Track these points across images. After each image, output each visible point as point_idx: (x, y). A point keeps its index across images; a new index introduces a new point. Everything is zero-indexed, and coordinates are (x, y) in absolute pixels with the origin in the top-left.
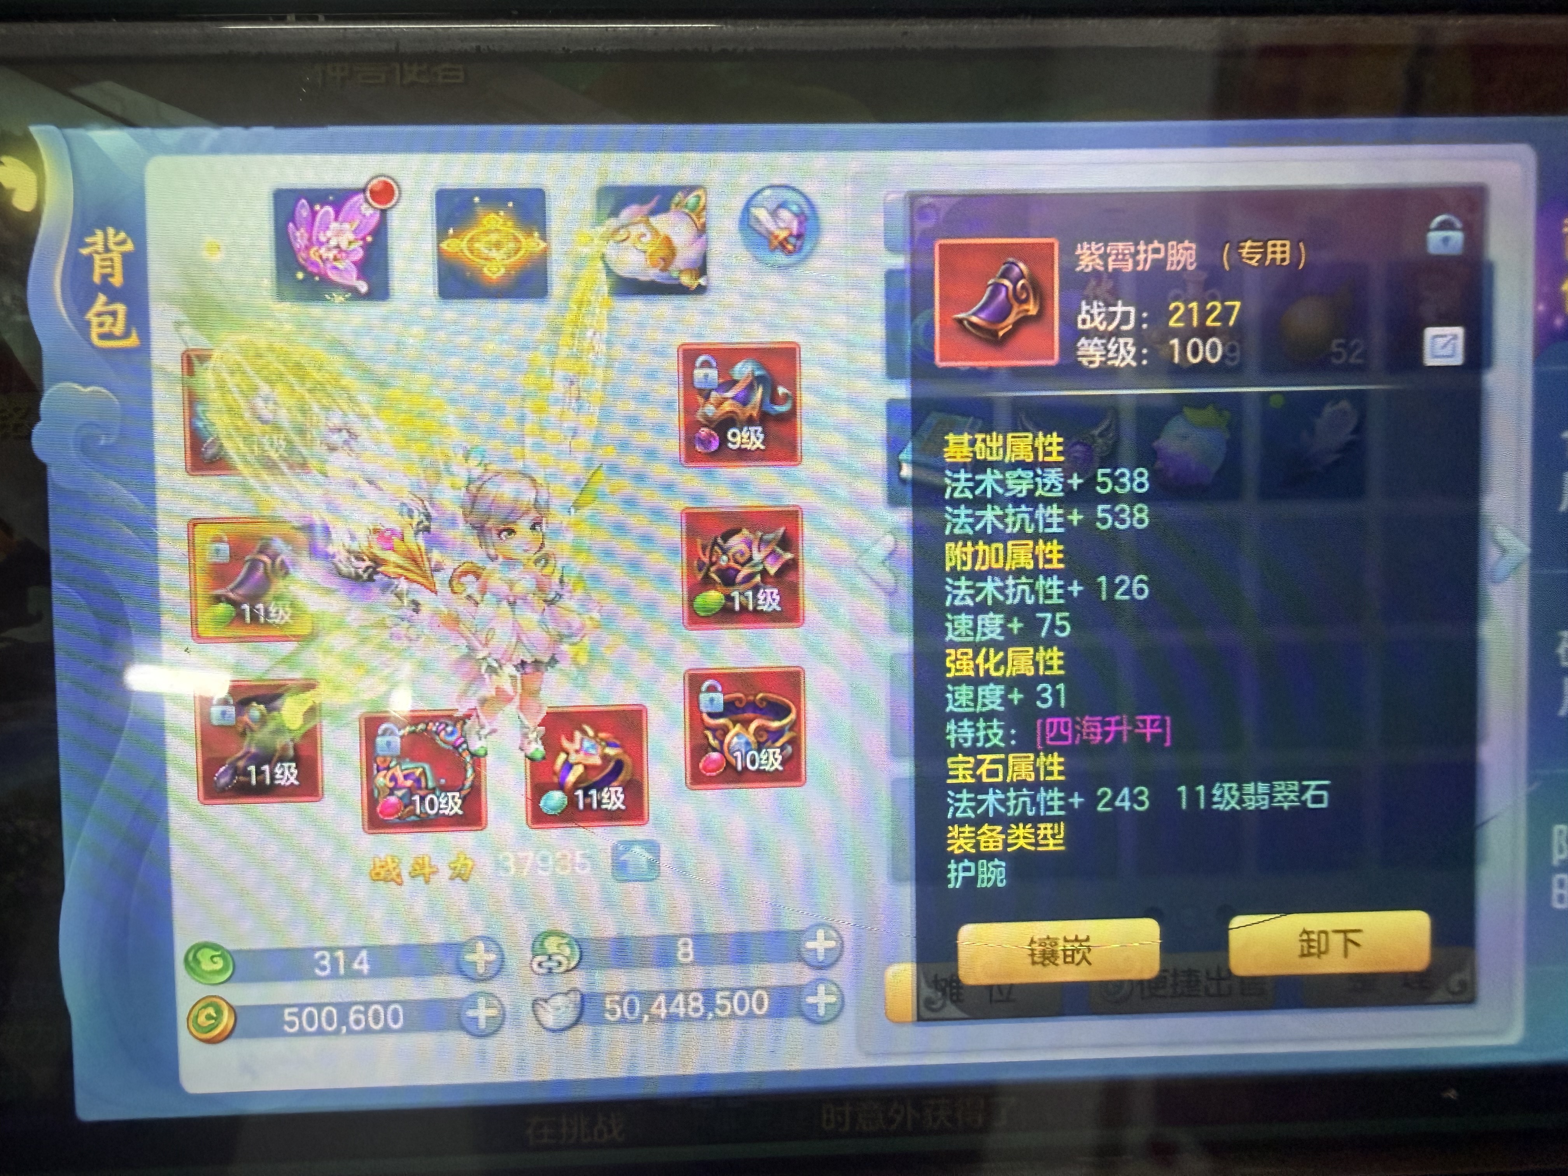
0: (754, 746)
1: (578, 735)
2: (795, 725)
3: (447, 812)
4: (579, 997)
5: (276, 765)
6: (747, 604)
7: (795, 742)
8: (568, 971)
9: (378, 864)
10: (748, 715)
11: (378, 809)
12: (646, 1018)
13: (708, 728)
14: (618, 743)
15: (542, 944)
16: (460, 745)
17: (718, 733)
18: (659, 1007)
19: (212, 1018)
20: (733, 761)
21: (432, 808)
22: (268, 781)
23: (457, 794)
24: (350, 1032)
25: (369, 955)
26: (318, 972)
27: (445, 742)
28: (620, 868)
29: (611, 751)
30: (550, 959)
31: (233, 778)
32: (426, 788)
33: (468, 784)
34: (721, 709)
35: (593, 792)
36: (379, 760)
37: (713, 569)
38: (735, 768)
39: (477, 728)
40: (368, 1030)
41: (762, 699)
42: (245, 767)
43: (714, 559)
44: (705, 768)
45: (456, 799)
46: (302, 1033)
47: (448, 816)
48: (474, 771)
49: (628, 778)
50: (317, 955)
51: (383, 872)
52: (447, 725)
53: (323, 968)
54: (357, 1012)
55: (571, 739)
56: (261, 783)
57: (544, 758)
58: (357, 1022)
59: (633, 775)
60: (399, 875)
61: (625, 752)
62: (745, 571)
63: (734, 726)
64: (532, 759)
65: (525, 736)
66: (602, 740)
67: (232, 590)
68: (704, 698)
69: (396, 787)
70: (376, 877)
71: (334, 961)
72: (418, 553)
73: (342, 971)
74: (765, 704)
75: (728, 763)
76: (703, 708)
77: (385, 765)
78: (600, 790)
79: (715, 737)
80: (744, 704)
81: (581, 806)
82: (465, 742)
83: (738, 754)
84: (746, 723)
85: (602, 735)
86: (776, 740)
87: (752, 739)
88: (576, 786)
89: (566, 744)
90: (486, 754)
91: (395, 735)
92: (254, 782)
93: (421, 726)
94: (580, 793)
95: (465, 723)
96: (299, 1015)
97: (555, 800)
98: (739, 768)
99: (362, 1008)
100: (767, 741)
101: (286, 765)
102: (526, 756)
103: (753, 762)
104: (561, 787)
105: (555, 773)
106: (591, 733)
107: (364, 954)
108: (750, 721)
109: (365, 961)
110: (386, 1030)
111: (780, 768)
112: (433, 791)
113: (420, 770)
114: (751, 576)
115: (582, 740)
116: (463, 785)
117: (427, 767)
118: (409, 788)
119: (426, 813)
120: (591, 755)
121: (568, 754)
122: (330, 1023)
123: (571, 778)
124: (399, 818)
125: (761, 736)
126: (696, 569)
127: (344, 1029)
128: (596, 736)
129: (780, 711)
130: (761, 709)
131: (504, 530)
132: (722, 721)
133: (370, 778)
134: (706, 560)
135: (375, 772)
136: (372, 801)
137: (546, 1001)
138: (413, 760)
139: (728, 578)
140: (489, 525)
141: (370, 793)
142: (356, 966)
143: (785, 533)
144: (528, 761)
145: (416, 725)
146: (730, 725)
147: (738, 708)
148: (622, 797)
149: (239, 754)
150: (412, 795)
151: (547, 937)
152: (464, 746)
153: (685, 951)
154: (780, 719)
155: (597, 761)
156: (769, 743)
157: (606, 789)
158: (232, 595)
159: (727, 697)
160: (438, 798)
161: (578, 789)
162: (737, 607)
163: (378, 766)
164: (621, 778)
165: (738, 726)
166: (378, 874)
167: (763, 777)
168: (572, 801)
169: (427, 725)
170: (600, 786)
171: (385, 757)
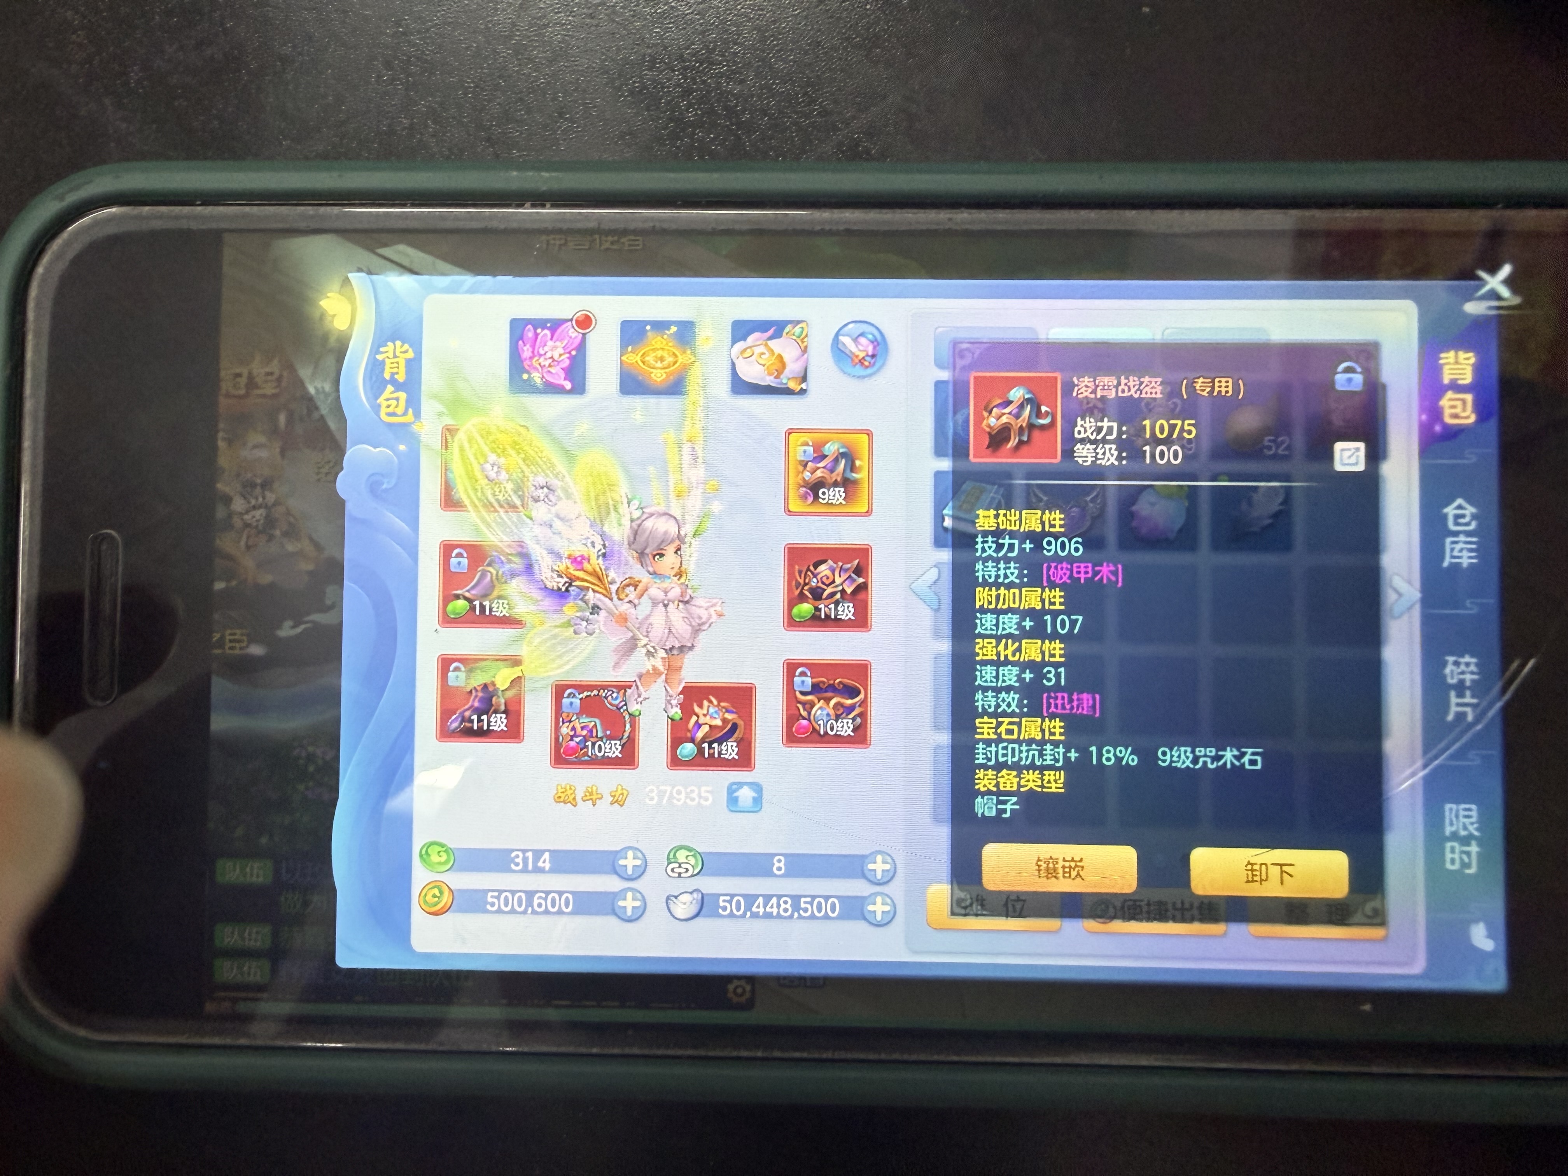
0: (833, 717)
1: (706, 703)
2: (864, 703)
3: (610, 755)
4: (700, 896)
5: (491, 716)
6: (831, 613)
7: (863, 715)
8: (692, 876)
9: (560, 791)
10: (829, 694)
11: (562, 751)
12: (749, 914)
13: (800, 702)
14: (734, 710)
15: (675, 854)
16: (622, 707)
17: (807, 706)
18: (758, 907)
19: (437, 897)
20: (817, 727)
21: (600, 751)
22: (485, 728)
23: (618, 742)
24: (534, 912)
25: (550, 856)
26: (513, 866)
27: (611, 704)
28: (732, 800)
29: (728, 716)
30: (680, 866)
31: (461, 723)
32: (597, 736)
33: (626, 735)
34: (809, 689)
35: (715, 745)
36: (564, 715)
37: (806, 588)
38: (819, 733)
39: (636, 696)
40: (547, 912)
41: (840, 682)
42: (470, 717)
43: (807, 581)
44: (797, 731)
45: (617, 746)
46: (499, 911)
47: (611, 758)
48: (631, 726)
49: (741, 736)
50: (513, 855)
51: (563, 795)
52: (613, 692)
53: (517, 864)
54: (540, 898)
55: (701, 706)
56: (480, 728)
57: (681, 719)
58: (540, 905)
59: (744, 734)
60: (574, 799)
61: (740, 717)
62: (829, 590)
63: (819, 702)
64: (672, 720)
65: (669, 702)
66: (723, 707)
67: (468, 591)
68: (797, 680)
69: (575, 736)
70: (558, 800)
71: (525, 860)
72: (598, 570)
73: (530, 867)
74: (841, 686)
75: (814, 728)
76: (796, 688)
77: (568, 719)
78: (720, 744)
79: (805, 709)
80: (826, 685)
81: (706, 756)
82: (626, 705)
83: (821, 722)
84: (828, 700)
85: (723, 704)
86: (850, 713)
87: (832, 712)
88: (703, 740)
89: (697, 709)
90: (640, 714)
91: (577, 698)
92: (475, 728)
93: (595, 692)
94: (706, 745)
95: (626, 691)
96: (498, 898)
97: (687, 750)
98: (822, 733)
99: (543, 895)
100: (842, 714)
101: (498, 716)
102: (668, 716)
103: (832, 729)
104: (692, 740)
105: (689, 731)
106: (715, 702)
107: (547, 855)
108: (831, 699)
109: (547, 861)
110: (560, 912)
111: (852, 734)
112: (601, 739)
113: (593, 723)
114: (833, 594)
115: (709, 707)
116: (623, 736)
117: (598, 721)
118: (584, 736)
119: (596, 754)
120: (715, 718)
121: (698, 717)
122: (520, 905)
123: (700, 735)
124: (576, 757)
125: (839, 710)
126: (795, 588)
127: (530, 910)
128: (719, 705)
129: (852, 692)
130: (839, 690)
131: (658, 554)
132: (809, 698)
133: (557, 728)
134: (802, 581)
135: (561, 724)
136: (557, 744)
137: (676, 897)
138: (587, 716)
139: (817, 595)
140: (648, 551)
141: (557, 739)
142: (540, 864)
143: (858, 563)
144: (670, 720)
145: (592, 692)
146: (816, 701)
147: (821, 689)
148: (736, 750)
149: (466, 707)
150: (586, 741)
151: (677, 850)
152: (625, 708)
153: (779, 864)
154: (852, 698)
155: (718, 722)
156: (844, 715)
157: (725, 743)
158: (467, 595)
159: (815, 680)
160: (605, 744)
161: (704, 743)
162: (823, 616)
163: (563, 719)
164: (736, 735)
165: (822, 701)
166: (560, 797)
167: (838, 740)
168: (701, 751)
169: (599, 691)
170: (720, 741)
171: (568, 713)
